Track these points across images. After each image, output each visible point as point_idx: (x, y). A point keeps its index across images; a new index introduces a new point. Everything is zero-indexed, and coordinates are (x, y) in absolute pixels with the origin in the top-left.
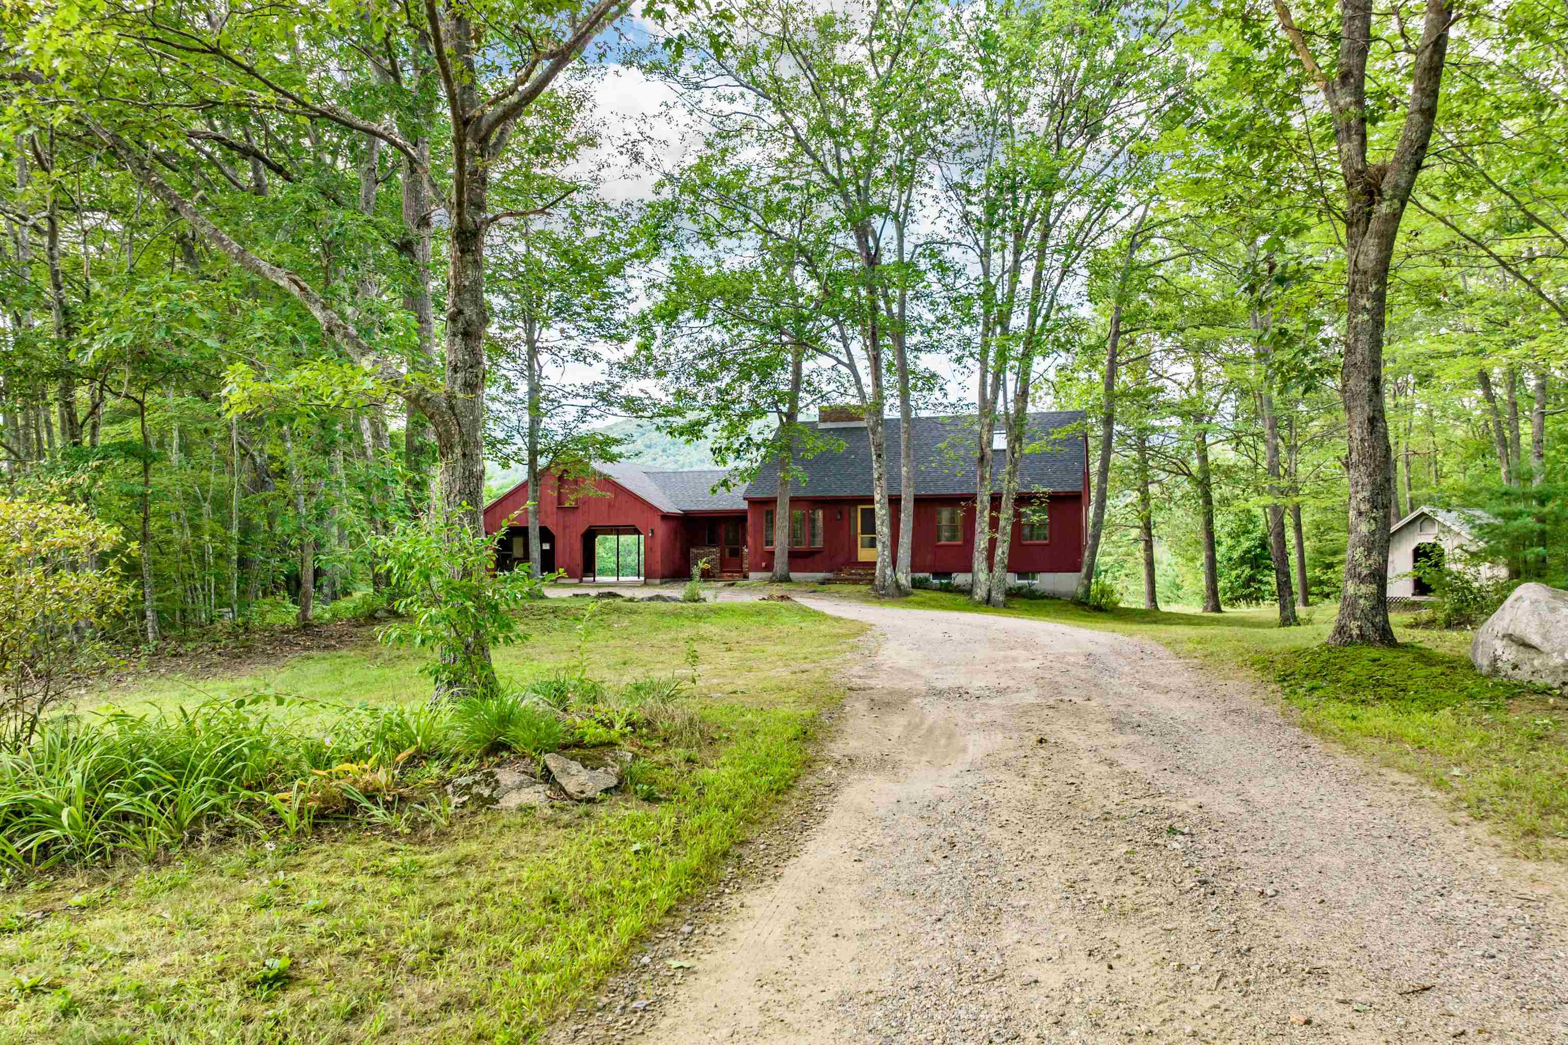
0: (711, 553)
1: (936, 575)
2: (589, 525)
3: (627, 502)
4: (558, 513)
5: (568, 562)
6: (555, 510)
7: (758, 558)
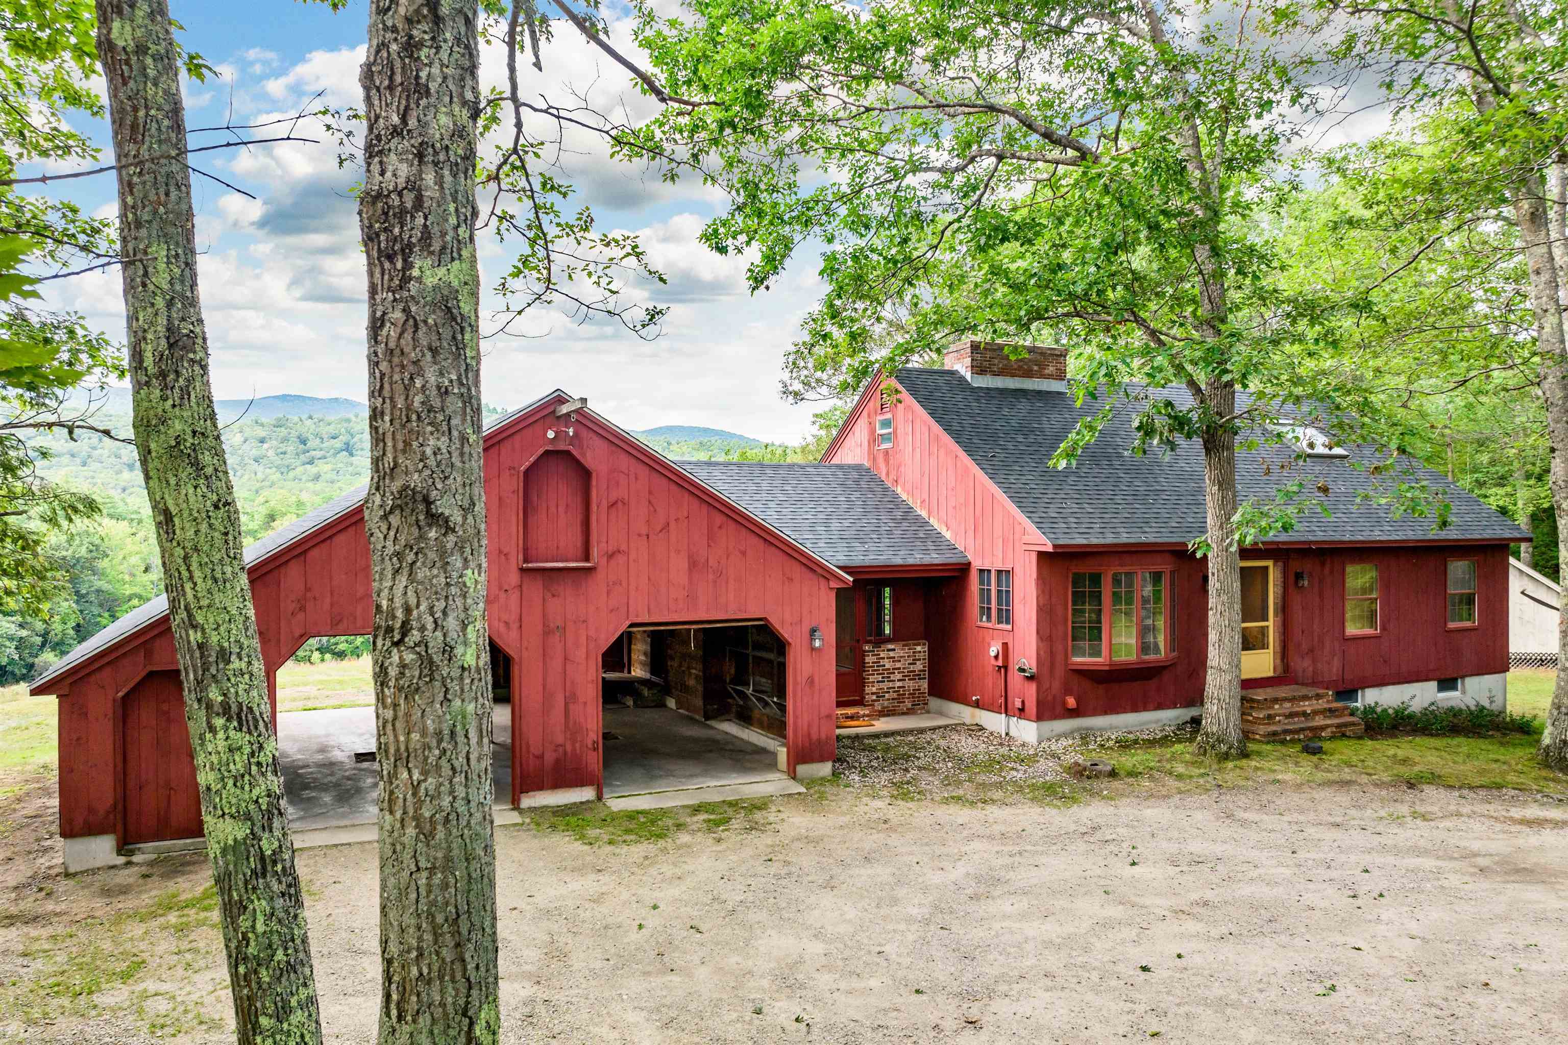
2: (628, 623)
3: (744, 553)
4: (525, 587)
5: (560, 739)
6: (514, 578)
7: (1057, 685)
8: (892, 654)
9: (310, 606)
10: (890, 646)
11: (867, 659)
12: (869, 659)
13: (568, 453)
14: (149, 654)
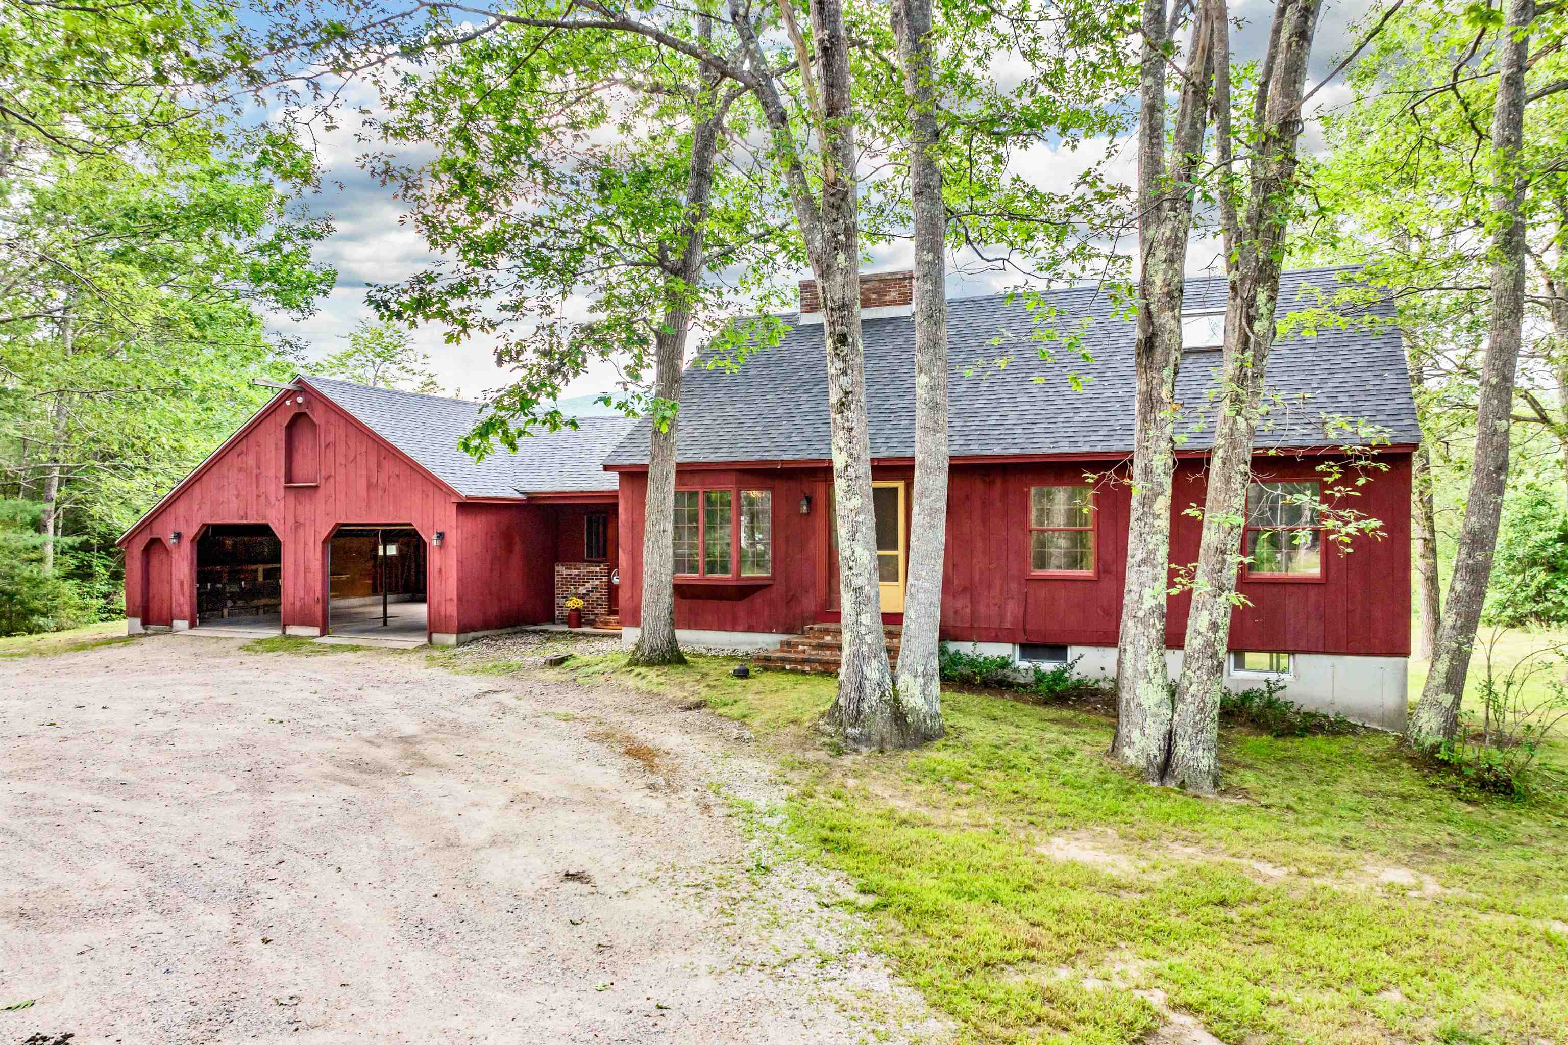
0: (593, 575)
1: (1029, 649)
2: (335, 523)
4: (287, 497)
6: (282, 492)
9: (203, 507)
13: (307, 413)
14: (151, 529)
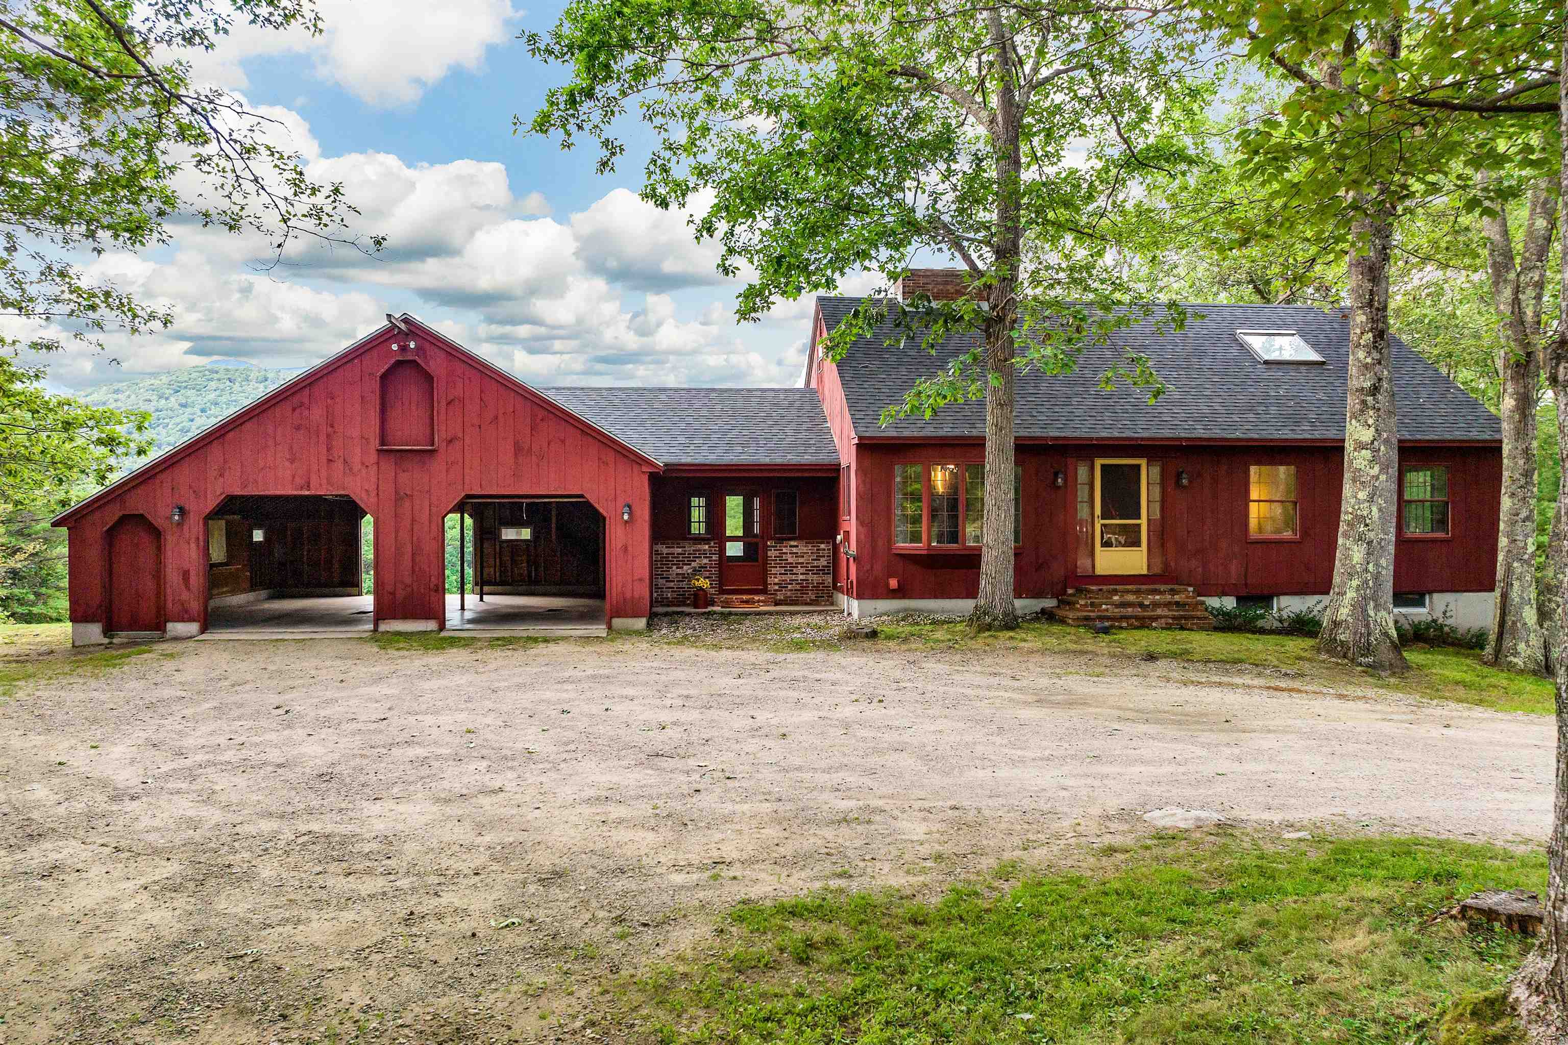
2: (463, 494)
3: (563, 441)
4: (381, 463)
5: (408, 581)
6: (373, 457)
7: (879, 568)
8: (795, 550)
9: (227, 474)
10: (793, 543)
11: (769, 553)
12: (772, 553)
13: (415, 361)
14: (123, 502)
